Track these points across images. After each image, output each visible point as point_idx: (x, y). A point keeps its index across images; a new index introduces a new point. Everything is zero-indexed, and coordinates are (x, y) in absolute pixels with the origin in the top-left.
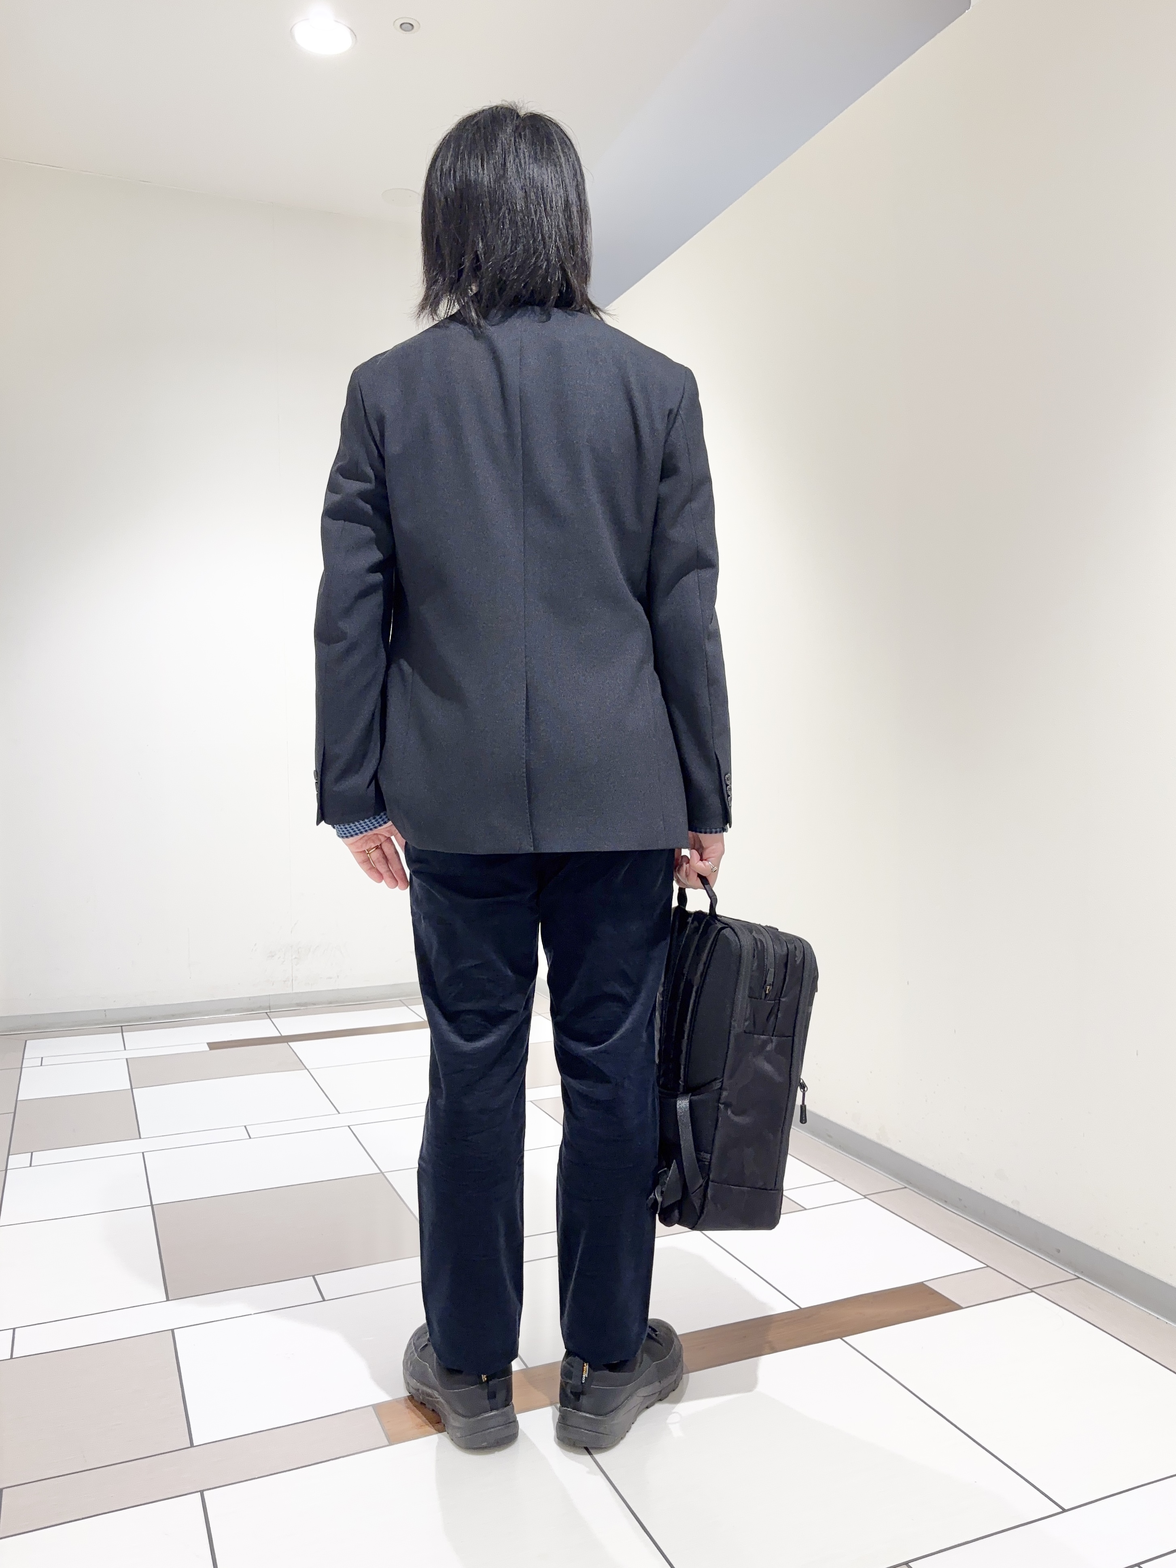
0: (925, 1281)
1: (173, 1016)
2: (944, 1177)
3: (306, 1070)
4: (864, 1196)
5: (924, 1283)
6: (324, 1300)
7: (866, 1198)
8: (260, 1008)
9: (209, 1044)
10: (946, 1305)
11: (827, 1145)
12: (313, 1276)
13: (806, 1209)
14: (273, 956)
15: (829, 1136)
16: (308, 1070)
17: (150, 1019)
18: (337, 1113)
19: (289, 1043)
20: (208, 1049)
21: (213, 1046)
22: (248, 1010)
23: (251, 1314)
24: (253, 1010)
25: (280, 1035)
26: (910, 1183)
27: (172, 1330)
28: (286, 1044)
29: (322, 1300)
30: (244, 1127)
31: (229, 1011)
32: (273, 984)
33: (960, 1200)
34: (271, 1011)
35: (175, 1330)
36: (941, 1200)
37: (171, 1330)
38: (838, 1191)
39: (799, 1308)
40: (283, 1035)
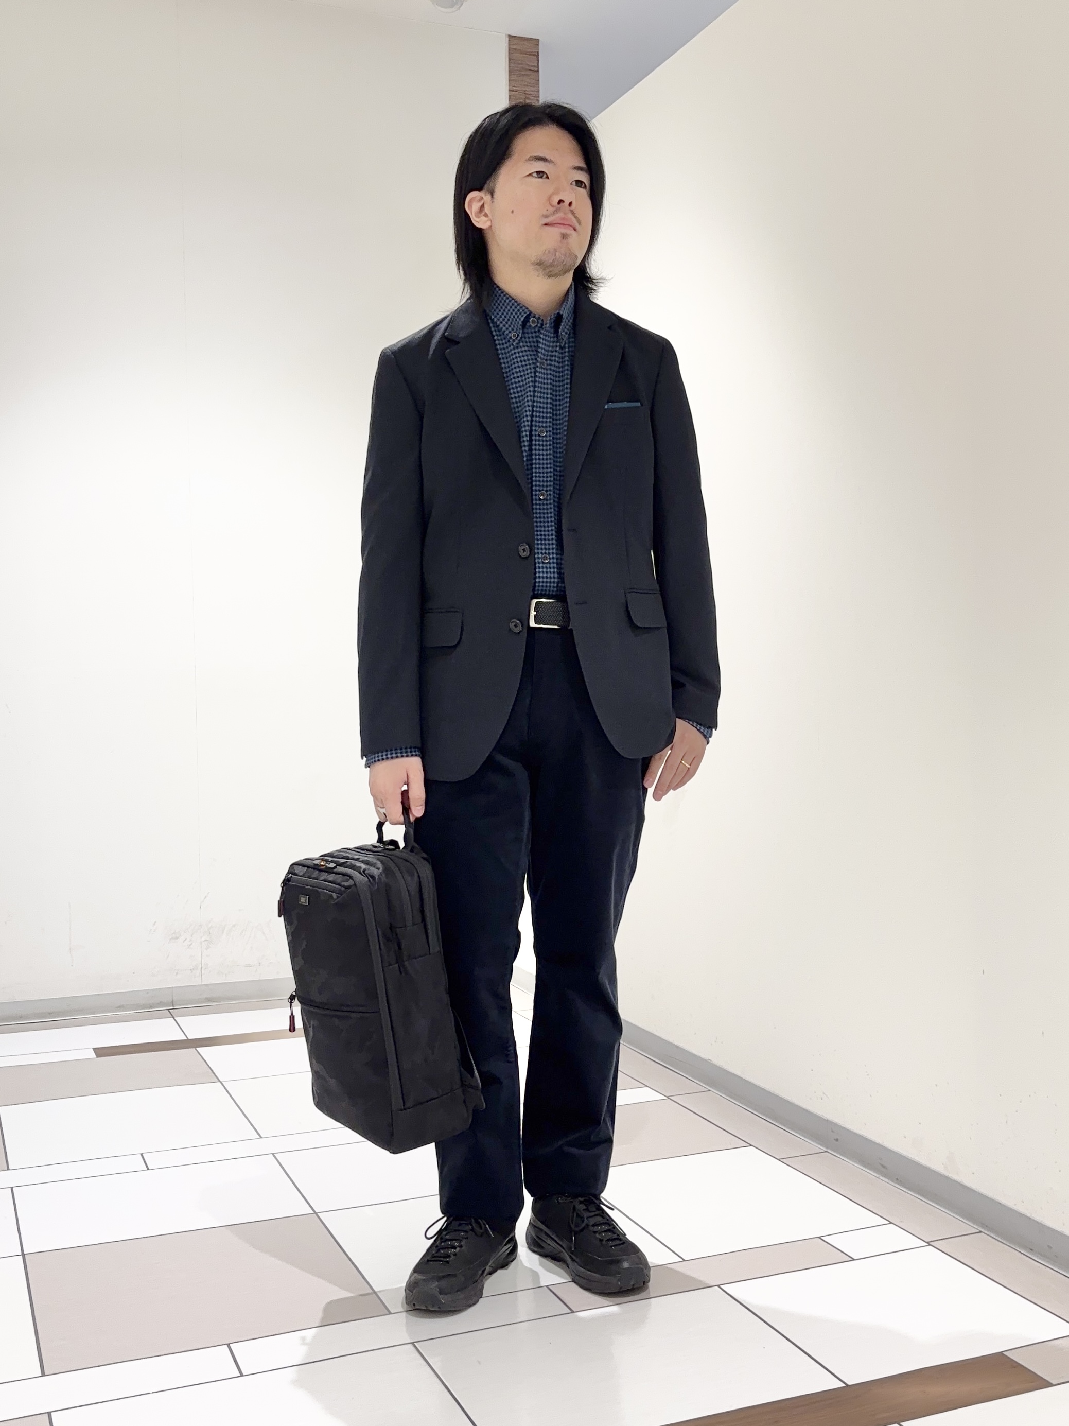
0: (1004, 1351)
1: (50, 1014)
2: (1030, 1218)
3: (219, 1083)
4: (927, 1243)
5: (1004, 1353)
6: (242, 1375)
7: (930, 1245)
8: (161, 1004)
9: (95, 1050)
10: (1032, 1382)
11: (881, 1177)
12: (228, 1345)
13: (854, 1260)
14: (178, 938)
15: (884, 1167)
16: (221, 1082)
17: (21, 1018)
18: (259, 1137)
19: (197, 1049)
20: (94, 1056)
21: (101, 1052)
22: (144, 1007)
23: (149, 1393)
24: (151, 1007)
25: (186, 1038)
26: (987, 1226)
28: (194, 1049)
29: (239, 1375)
30: (140, 1155)
31: (121, 1008)
32: (177, 973)
33: (1050, 1247)
34: (174, 1008)
35: (52, 1413)
36: (1025, 1247)
37: (48, 1413)
38: (895, 1237)
39: (844, 1385)
40: (190, 1038)
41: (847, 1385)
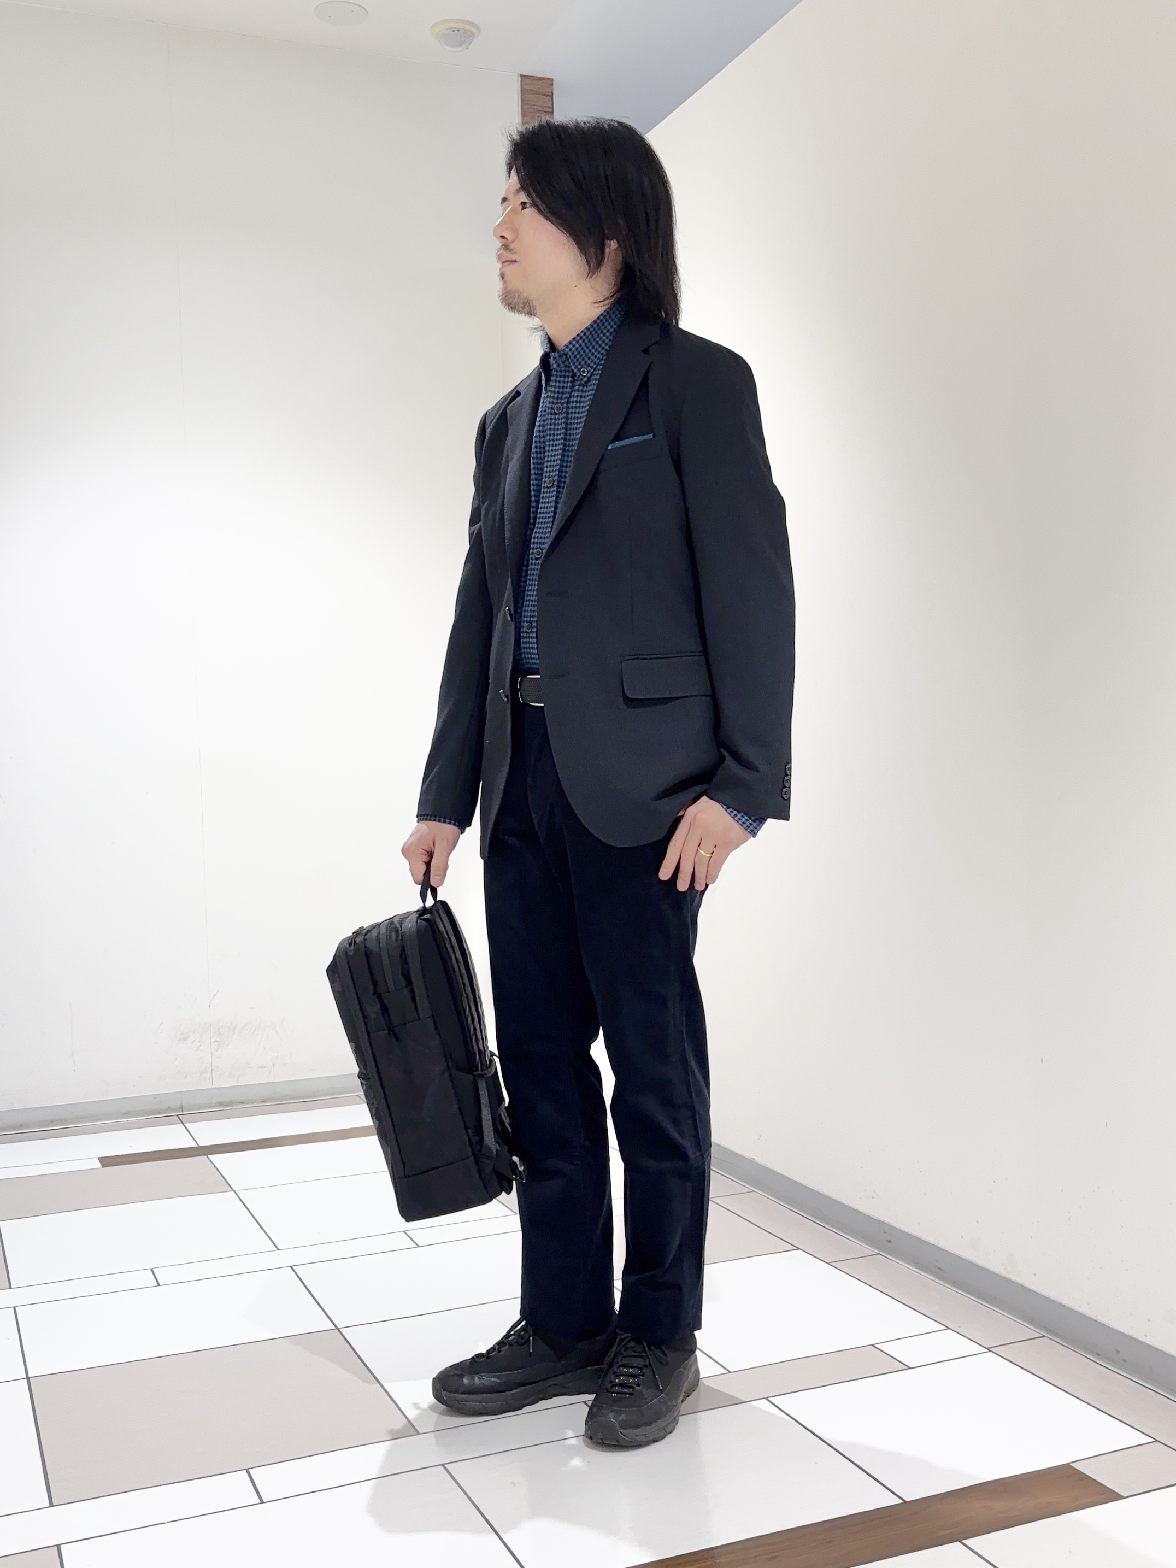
0: (1072, 1462)
1: (52, 1122)
2: (1096, 1321)
3: (233, 1192)
4: (988, 1349)
5: (1071, 1464)
6: (262, 1502)
7: (990, 1351)
8: (170, 1109)
9: (100, 1159)
10: (1102, 1494)
11: (937, 1280)
12: (247, 1470)
13: (910, 1368)
14: (185, 1039)
15: (940, 1269)
16: (235, 1192)
17: (21, 1126)
18: (276, 1249)
19: (209, 1156)
20: (100, 1166)
21: (106, 1162)
22: (152, 1113)
23: (164, 1523)
24: (159, 1113)
25: (196, 1146)
26: (1050, 1330)
27: (58, 1546)
28: (205, 1156)
29: (260, 1502)
30: (150, 1270)
31: (127, 1114)
32: (186, 1076)
33: (1118, 1351)
34: (184, 1113)
35: (62, 1546)
36: (1092, 1352)
37: (56, 1545)
38: (953, 1343)
39: (901, 1502)
40: (200, 1145)
41: (905, 1502)
